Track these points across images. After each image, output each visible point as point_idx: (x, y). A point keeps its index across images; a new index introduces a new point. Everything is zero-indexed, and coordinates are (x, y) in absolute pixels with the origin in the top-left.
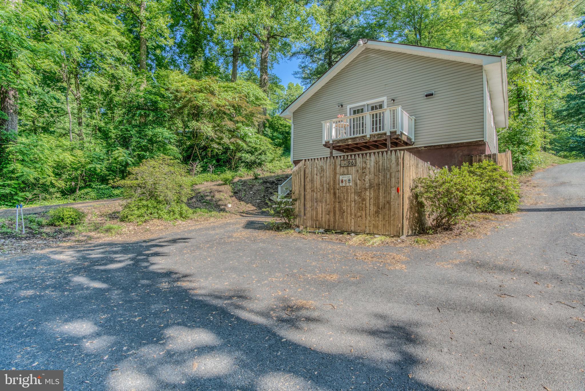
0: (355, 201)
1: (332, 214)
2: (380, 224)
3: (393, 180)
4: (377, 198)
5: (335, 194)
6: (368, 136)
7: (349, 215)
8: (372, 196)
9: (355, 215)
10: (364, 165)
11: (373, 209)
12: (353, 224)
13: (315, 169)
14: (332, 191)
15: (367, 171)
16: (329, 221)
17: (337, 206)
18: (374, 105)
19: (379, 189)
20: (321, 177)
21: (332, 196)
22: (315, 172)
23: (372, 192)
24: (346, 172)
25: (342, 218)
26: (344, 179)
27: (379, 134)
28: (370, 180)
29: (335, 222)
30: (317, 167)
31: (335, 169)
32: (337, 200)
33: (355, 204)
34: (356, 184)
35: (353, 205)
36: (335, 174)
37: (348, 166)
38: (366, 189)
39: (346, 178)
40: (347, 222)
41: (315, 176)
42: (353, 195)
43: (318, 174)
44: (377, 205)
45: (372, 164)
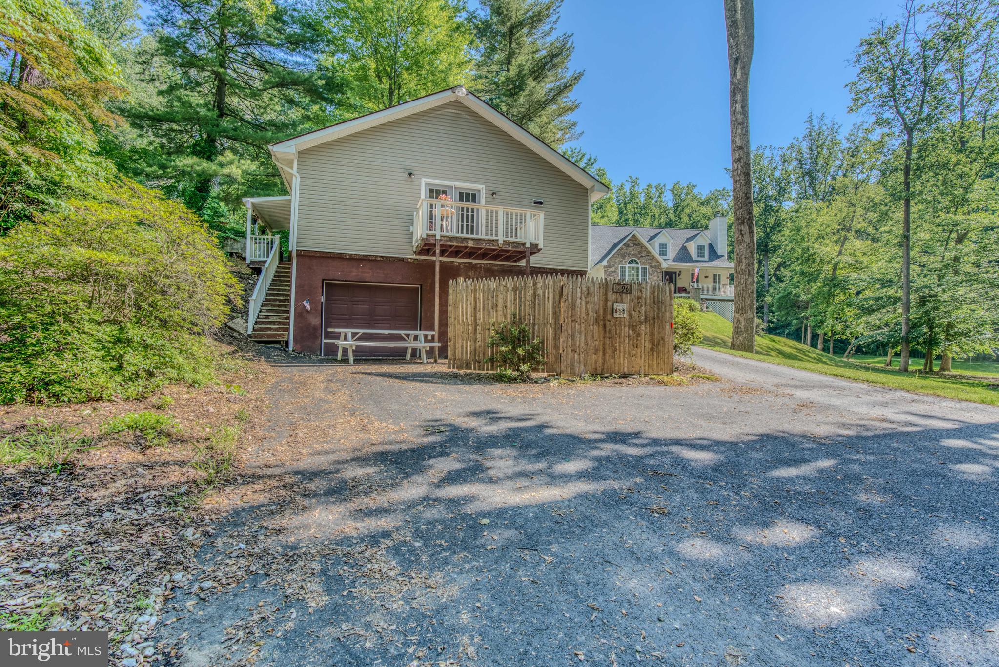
0: (629, 336)
1: (601, 353)
2: (655, 363)
3: (667, 314)
4: (652, 333)
5: (605, 326)
6: (501, 242)
7: (622, 354)
8: (647, 330)
9: (629, 354)
10: (640, 294)
11: (648, 346)
12: (626, 365)
13: (579, 290)
14: (601, 323)
15: (642, 301)
16: (596, 363)
17: (608, 342)
18: (465, 192)
19: (654, 323)
20: (587, 303)
21: (601, 329)
22: (579, 295)
23: (647, 326)
24: (619, 300)
25: (613, 357)
26: (618, 308)
27: (514, 242)
28: (645, 312)
29: (603, 364)
30: (581, 288)
31: (606, 294)
32: (607, 335)
33: (629, 340)
34: (630, 315)
35: (627, 341)
36: (606, 300)
37: (622, 293)
38: (641, 323)
39: (619, 307)
40: (619, 363)
41: (578, 301)
42: (627, 329)
43: (583, 298)
44: (652, 341)
45: (648, 294)
